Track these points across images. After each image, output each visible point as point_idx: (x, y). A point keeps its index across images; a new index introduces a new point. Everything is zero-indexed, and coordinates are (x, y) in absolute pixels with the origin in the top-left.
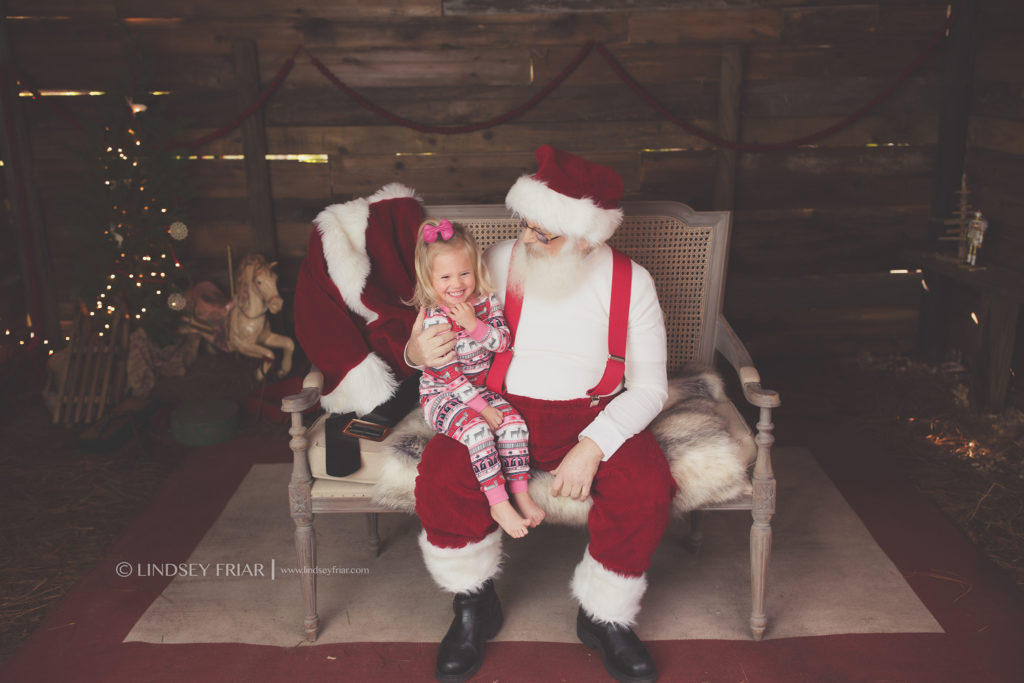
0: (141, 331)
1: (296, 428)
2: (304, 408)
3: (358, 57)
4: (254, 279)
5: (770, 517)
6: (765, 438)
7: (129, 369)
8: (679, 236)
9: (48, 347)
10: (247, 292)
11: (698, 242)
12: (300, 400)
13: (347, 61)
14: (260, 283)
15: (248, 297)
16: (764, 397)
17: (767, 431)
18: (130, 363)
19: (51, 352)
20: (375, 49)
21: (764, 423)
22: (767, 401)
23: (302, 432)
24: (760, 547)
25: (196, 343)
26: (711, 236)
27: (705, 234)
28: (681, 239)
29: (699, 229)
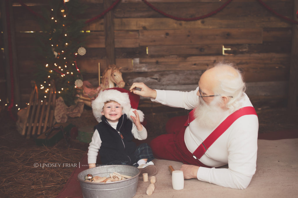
0: (61, 98)
4: (112, 74)
7: (55, 114)
9: (18, 107)
10: (107, 81)
14: (115, 75)
15: (108, 84)
18: (56, 112)
19: (19, 109)
25: (83, 106)
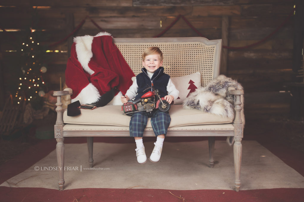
2: (60, 95)
3: (106, 19)
5: (241, 139)
7: (24, 116)
8: (204, 49)
11: (211, 51)
13: (102, 21)
18: (25, 114)
20: (111, 17)
21: (238, 102)
23: (60, 104)
24: (237, 151)
26: (215, 48)
27: (213, 48)
28: (204, 50)
29: (211, 46)
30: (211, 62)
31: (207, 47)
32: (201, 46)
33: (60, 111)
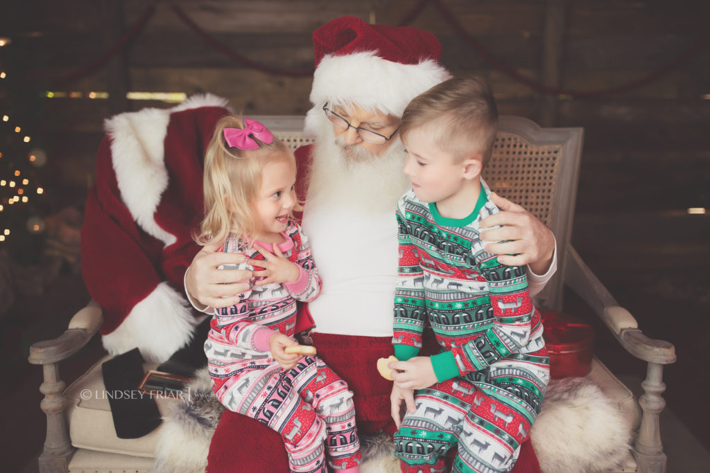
1: (49, 384)
2: (59, 358)
6: (654, 402)
8: (523, 156)
12: (52, 348)
16: (657, 350)
17: (657, 394)
21: (654, 383)
22: (660, 355)
23: (57, 389)
25: (59, 264)
27: (552, 154)
28: (525, 159)
29: (546, 148)
30: (546, 200)
31: (535, 150)
32: (515, 146)
33: (54, 410)
